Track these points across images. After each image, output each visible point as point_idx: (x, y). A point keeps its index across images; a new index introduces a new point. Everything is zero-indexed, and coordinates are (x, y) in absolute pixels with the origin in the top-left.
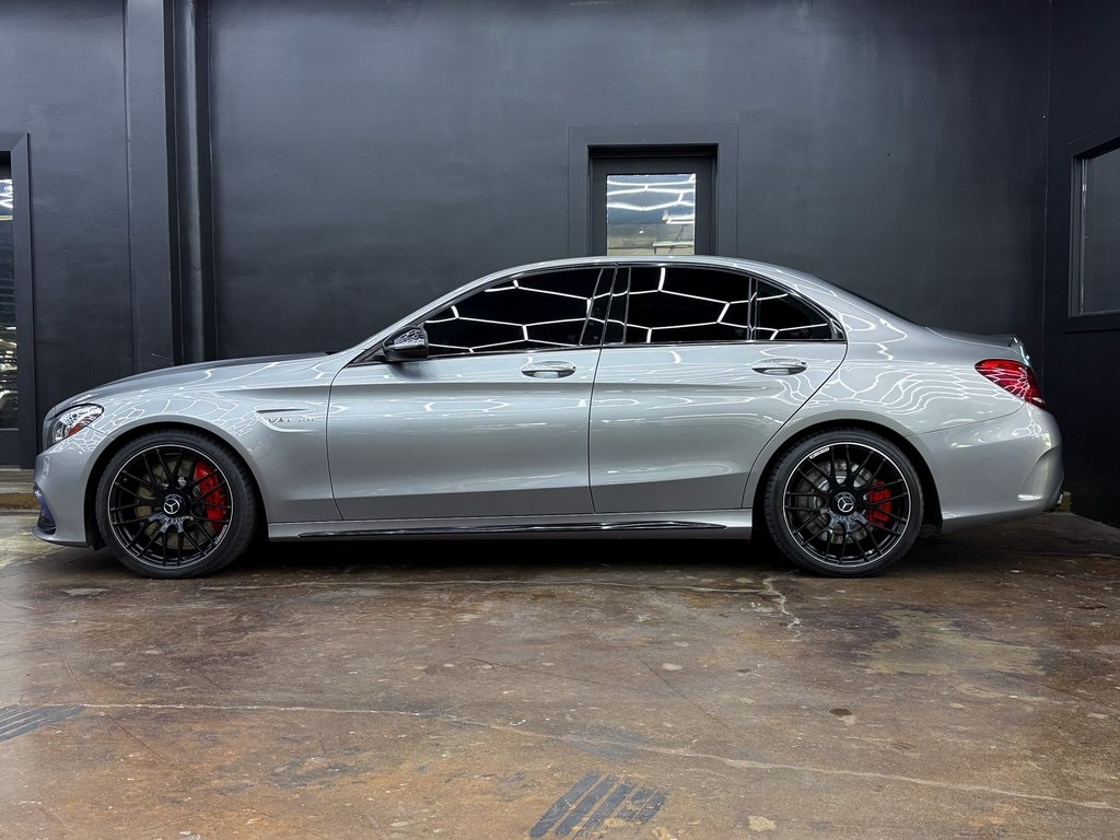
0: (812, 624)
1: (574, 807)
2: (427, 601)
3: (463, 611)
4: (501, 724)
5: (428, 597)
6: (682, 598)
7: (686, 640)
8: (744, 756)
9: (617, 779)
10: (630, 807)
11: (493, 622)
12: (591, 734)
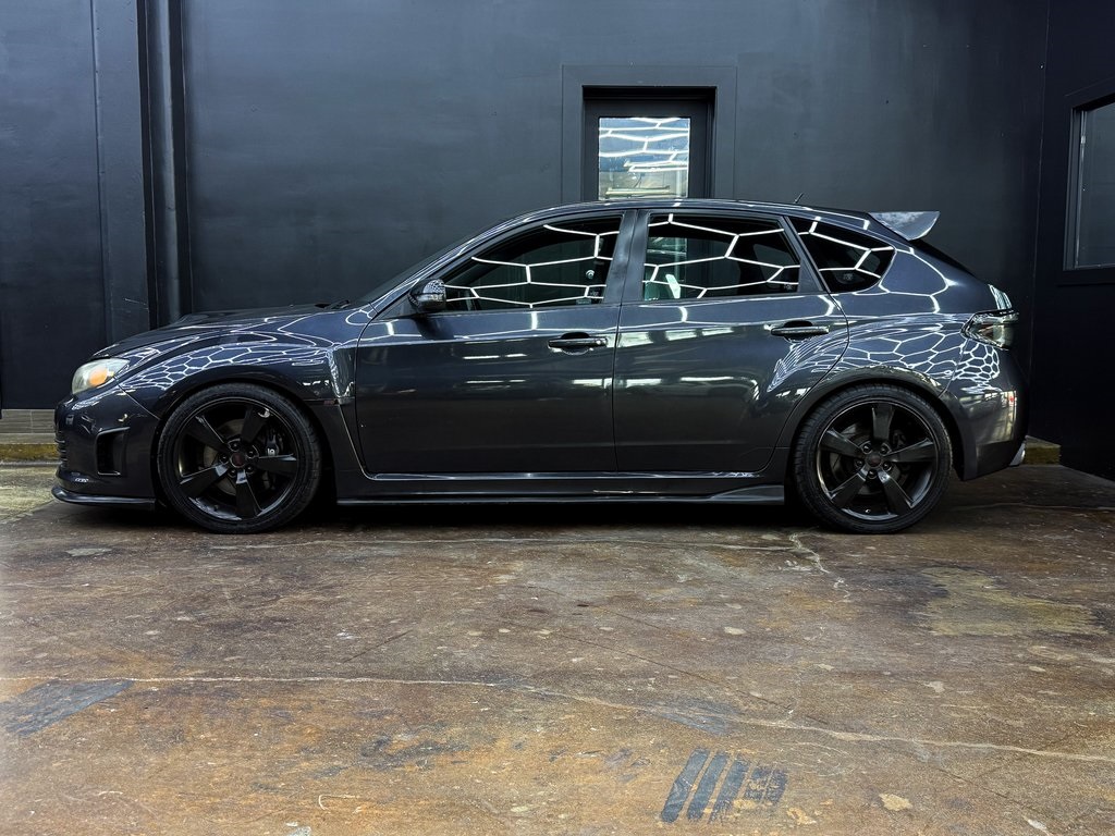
0: (856, 583)
1: (695, 787)
2: (454, 561)
3: (497, 571)
4: (585, 695)
5: (453, 555)
6: (715, 557)
7: (737, 602)
8: (847, 729)
9: (727, 756)
10: (754, 786)
11: (532, 582)
12: (682, 706)
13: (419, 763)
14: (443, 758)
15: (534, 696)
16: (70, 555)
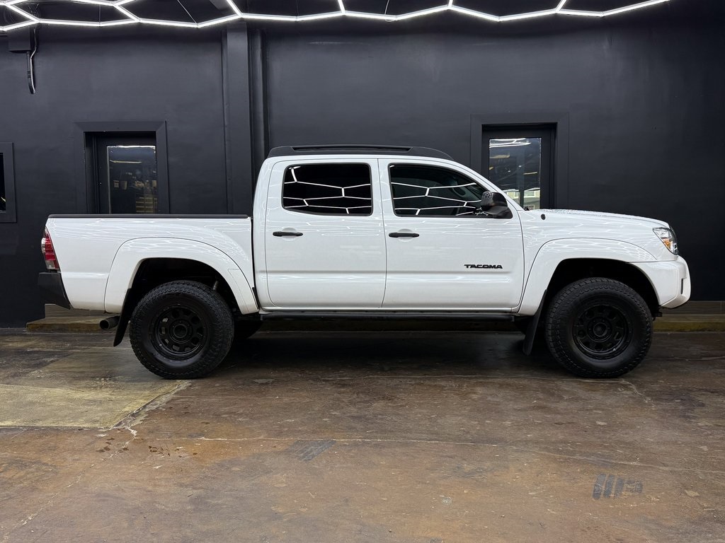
0: (656, 400)
1: (604, 487)
2: (445, 387)
3: (470, 393)
4: (540, 451)
5: (443, 383)
6: (579, 386)
7: (599, 409)
8: (665, 465)
9: (614, 476)
10: (629, 487)
11: (489, 398)
12: (587, 456)
13: (480, 476)
14: (489, 475)
15: (517, 451)
16: (257, 383)
